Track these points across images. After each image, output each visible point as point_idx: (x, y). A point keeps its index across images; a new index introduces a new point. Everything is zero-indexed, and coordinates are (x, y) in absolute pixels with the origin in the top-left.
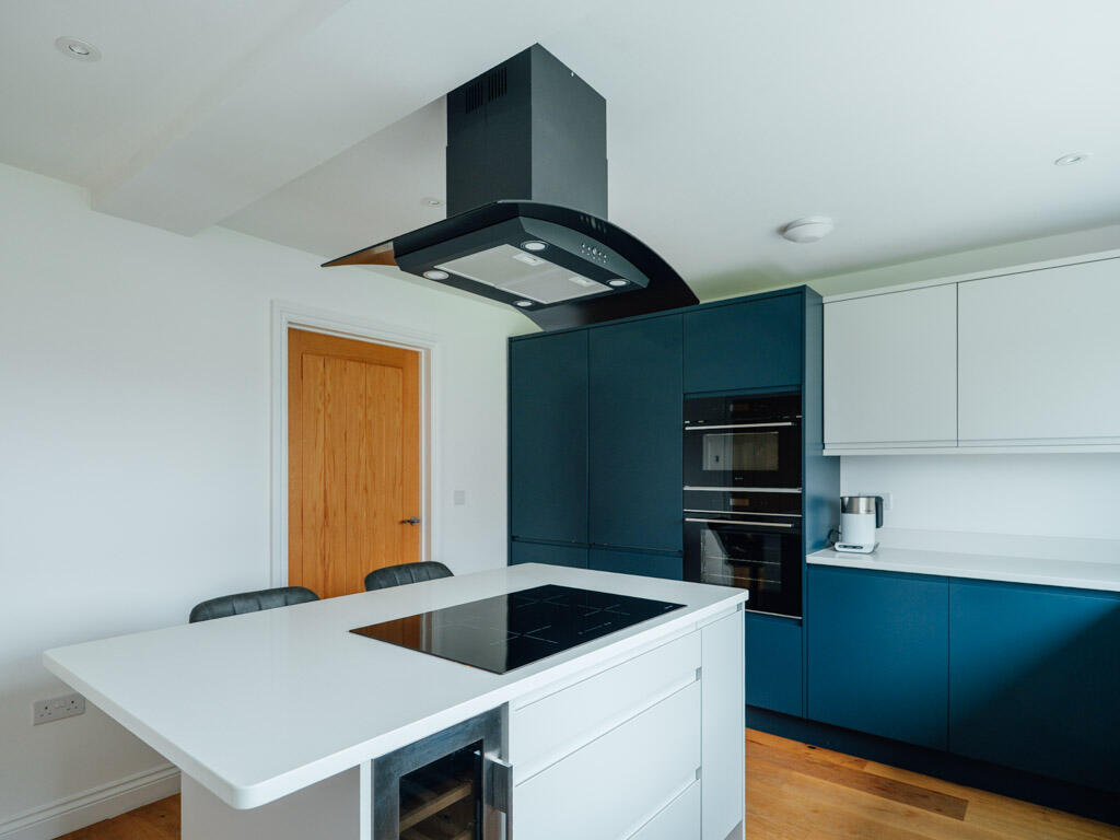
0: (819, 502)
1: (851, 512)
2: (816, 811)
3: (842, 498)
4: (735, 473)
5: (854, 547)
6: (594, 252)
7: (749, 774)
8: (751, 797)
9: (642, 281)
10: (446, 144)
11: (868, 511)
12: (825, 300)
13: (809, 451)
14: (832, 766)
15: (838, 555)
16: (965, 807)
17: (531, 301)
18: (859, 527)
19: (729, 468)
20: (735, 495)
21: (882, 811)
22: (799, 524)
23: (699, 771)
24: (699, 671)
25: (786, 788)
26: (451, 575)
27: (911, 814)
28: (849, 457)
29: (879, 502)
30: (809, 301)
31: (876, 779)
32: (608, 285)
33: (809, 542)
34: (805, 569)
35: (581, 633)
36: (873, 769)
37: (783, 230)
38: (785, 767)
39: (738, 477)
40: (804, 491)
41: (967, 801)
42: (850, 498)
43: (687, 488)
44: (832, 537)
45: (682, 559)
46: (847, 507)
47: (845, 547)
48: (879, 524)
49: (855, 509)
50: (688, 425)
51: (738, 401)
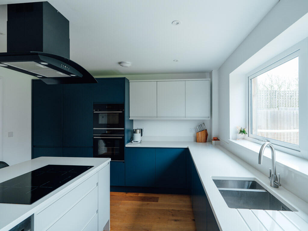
0: (128, 131)
1: (136, 133)
2: (127, 210)
3: (134, 130)
4: (108, 124)
5: (136, 142)
6: (65, 67)
7: (111, 205)
8: (112, 211)
9: (81, 76)
10: (7, 20)
11: (139, 133)
12: (130, 81)
13: (126, 119)
14: (131, 197)
15: (133, 144)
16: (158, 199)
17: (42, 76)
18: (137, 137)
19: (106, 123)
20: (108, 130)
21: (142, 205)
22: (124, 137)
23: (97, 211)
24: (97, 184)
25: (120, 206)
26: (8, 166)
27: (148, 204)
28: (135, 120)
29: (142, 130)
30: (126, 81)
31: (141, 197)
32: (70, 75)
33: (126, 141)
34: (125, 148)
35: (60, 182)
36: (140, 195)
37: (120, 63)
38: (120, 200)
39: (108, 125)
40: (125, 129)
41: (159, 197)
42: (135, 129)
43: (94, 129)
44: (131, 139)
45: (93, 149)
46: (134, 132)
47: (134, 142)
48: (142, 135)
49: (136, 132)
50: (95, 111)
51: (108, 105)
